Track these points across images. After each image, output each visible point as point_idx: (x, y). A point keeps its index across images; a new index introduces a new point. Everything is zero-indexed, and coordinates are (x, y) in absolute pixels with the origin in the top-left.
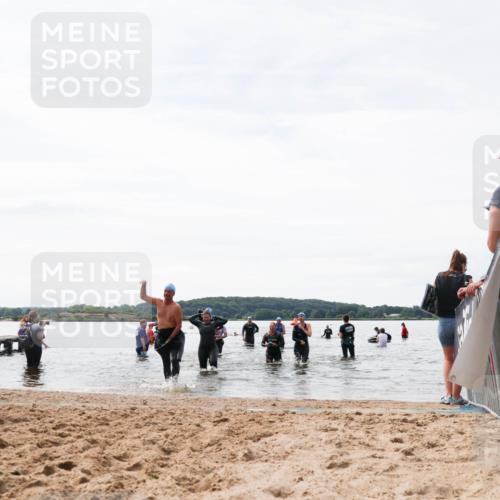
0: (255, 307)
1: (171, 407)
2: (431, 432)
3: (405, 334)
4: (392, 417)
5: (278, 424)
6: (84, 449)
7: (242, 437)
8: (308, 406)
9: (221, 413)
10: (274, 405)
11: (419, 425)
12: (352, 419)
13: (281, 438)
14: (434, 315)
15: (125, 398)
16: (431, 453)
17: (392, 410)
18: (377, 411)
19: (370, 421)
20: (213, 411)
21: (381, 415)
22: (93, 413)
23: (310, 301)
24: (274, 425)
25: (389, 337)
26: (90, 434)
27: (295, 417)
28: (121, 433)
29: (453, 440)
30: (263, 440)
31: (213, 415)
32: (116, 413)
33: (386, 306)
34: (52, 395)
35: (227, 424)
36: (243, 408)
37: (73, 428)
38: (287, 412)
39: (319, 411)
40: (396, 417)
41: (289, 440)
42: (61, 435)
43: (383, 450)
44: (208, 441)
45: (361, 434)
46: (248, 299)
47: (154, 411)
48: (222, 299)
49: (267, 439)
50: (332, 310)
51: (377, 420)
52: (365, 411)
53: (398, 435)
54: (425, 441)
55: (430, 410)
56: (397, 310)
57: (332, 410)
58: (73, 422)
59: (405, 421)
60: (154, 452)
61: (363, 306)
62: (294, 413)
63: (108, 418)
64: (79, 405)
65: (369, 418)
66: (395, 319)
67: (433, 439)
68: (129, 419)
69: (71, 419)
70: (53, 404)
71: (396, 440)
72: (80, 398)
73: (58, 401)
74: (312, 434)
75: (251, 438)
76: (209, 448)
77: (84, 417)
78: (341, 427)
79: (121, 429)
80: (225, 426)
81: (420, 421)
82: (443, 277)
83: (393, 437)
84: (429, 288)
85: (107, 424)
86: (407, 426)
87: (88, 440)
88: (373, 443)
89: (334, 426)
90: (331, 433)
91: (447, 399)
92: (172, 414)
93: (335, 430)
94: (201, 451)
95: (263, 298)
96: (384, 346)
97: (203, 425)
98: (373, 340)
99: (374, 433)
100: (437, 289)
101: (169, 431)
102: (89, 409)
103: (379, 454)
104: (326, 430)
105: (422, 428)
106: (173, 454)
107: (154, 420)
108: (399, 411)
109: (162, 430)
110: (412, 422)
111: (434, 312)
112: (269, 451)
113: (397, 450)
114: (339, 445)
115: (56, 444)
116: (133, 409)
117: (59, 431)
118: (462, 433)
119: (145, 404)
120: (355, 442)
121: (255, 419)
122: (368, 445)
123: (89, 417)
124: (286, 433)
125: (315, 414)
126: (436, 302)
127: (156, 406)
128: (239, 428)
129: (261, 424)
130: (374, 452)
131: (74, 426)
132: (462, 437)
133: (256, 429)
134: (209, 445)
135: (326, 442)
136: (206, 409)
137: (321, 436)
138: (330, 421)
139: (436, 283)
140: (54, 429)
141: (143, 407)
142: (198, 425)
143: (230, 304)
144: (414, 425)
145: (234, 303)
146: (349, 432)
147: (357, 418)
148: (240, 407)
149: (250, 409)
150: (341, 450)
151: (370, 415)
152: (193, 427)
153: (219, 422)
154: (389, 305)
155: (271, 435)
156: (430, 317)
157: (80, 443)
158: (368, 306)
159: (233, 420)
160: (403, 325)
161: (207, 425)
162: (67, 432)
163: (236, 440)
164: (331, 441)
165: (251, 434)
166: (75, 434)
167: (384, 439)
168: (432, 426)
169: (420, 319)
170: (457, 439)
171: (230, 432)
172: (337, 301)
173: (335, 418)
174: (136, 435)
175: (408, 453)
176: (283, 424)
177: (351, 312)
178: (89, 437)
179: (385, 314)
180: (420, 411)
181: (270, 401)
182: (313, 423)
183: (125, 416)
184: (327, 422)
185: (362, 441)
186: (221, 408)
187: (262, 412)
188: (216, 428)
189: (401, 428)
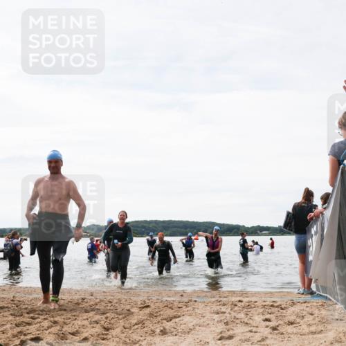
0: (169, 227)
1: (110, 297)
2: (290, 314)
3: (272, 246)
4: (264, 304)
5: (184, 309)
6: (48, 328)
7: (159, 318)
8: (206, 296)
9: (145, 302)
10: (182, 296)
11: (282, 309)
12: (236, 305)
13: (187, 319)
14: (292, 232)
15: (78, 291)
16: (290, 329)
17: (263, 299)
18: (254, 299)
19: (249, 306)
20: (139, 300)
21: (256, 302)
23: (206, 222)
24: (181, 310)
25: (261, 248)
26: (53, 317)
27: (196, 304)
28: (74, 316)
29: (306, 319)
30: (174, 320)
31: (139, 303)
32: (71, 302)
33: (259, 226)
34: (26, 289)
35: (149, 309)
36: (160, 298)
37: (41, 313)
38: (191, 301)
39: (213, 299)
40: (267, 303)
41: (191, 320)
42: (33, 318)
43: (257, 327)
44: (135, 321)
45: (242, 315)
46: (164, 222)
47: (98, 300)
48: (146, 222)
49: (177, 320)
51: (253, 306)
52: (245, 300)
53: (268, 316)
54: (287, 321)
55: (290, 298)
56: (267, 229)
57: (221, 299)
58: (41, 309)
59: (272, 306)
60: (98, 329)
61: (244, 226)
62: (196, 301)
63: (66, 305)
65: (247, 304)
66: (266, 235)
67: (292, 318)
68: (80, 306)
69: (39, 307)
70: (27, 296)
71: (267, 320)
73: (31, 294)
74: (208, 316)
75: (165, 319)
76: (136, 327)
78: (229, 310)
79: (75, 314)
80: (147, 311)
81: (283, 306)
82: (298, 206)
83: (264, 317)
84: (288, 213)
85: (65, 310)
86: (273, 310)
87: (51, 321)
88: (251, 321)
89: (223, 310)
90: (221, 315)
91: (301, 291)
92: (111, 302)
93: (224, 313)
94: (130, 328)
95: (175, 221)
96: (258, 254)
97: (132, 310)
99: (251, 315)
100: (293, 214)
101: (108, 315)
103: (255, 329)
104: (218, 313)
105: (284, 311)
106: (110, 331)
107: (98, 307)
108: (269, 299)
109: (104, 314)
110: (277, 307)
111: (292, 230)
112: (178, 328)
113: (267, 327)
114: (227, 323)
115: (29, 324)
116: (83, 299)
117: (32, 315)
118: (312, 314)
119: (92, 295)
120: (238, 321)
121: (169, 306)
122: (247, 323)
124: (190, 315)
125: (210, 302)
126: (293, 224)
127: (100, 297)
128: (157, 312)
129: (172, 309)
130: (251, 328)
131: (42, 311)
132: (312, 317)
133: (169, 312)
134: (136, 324)
135: (218, 321)
136: (134, 299)
137: (214, 318)
138: (221, 306)
139: (293, 210)
140: (28, 313)
141: (91, 297)
142: (129, 310)
143: (151, 225)
144: (279, 309)
145: (154, 224)
147: (239, 304)
148: (158, 297)
149: (165, 299)
150: (228, 327)
151: (249, 302)
152: (125, 312)
153: (143, 308)
154: (261, 225)
155: (179, 317)
156: (289, 234)
157: (46, 324)
158: (246, 226)
159: (153, 306)
160: (271, 239)
161: (135, 310)
162: (37, 316)
163: (155, 320)
164: (221, 321)
165: (164, 317)
166: (43, 317)
167: (258, 319)
168: (291, 309)
169: (282, 235)
170: (309, 319)
171: (151, 315)
172: (225, 223)
173: (224, 305)
174: (85, 317)
175: (274, 329)
176: (189, 309)
177: (235, 230)
178: (52, 319)
179: (259, 232)
180: (283, 299)
181: (179, 293)
182: (208, 308)
183: (78, 304)
184: (218, 308)
185: (242, 320)
186: (145, 298)
187: (173, 301)
188: (141, 312)
189: (270, 311)
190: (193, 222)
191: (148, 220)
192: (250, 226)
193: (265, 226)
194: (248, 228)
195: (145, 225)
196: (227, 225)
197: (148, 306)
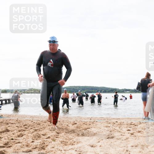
0: (85, 89)
1: (59, 120)
2: (139, 128)
4: (127, 123)
5: (92, 125)
6: (33, 132)
7: (81, 129)
8: (101, 120)
9: (75, 122)
10: (91, 119)
12: (115, 124)
13: (93, 129)
14: (140, 92)
15: (45, 117)
16: (139, 134)
17: (127, 121)
18: (122, 121)
20: (72, 121)
21: (124, 122)
22: (35, 121)
23: (102, 87)
25: (126, 99)
28: (44, 127)
30: (87, 130)
31: (72, 122)
32: (42, 121)
33: (125, 89)
34: (23, 116)
38: (95, 121)
39: (105, 121)
40: (128, 123)
41: (95, 130)
42: (26, 128)
43: (124, 133)
45: (117, 128)
46: (82, 87)
48: (75, 87)
49: (89, 130)
50: (109, 90)
51: (122, 124)
52: (119, 121)
53: (129, 129)
54: (137, 130)
55: (139, 121)
56: (129, 90)
57: (108, 121)
58: (29, 124)
59: (131, 124)
60: (54, 133)
61: (118, 89)
62: (97, 122)
63: (40, 123)
64: (31, 119)
65: (120, 123)
66: (128, 93)
67: (140, 130)
68: (46, 123)
69: (29, 123)
70: (23, 119)
71: (128, 130)
72: (31, 117)
73: (25, 118)
74: (103, 128)
76: (71, 132)
77: (33, 122)
78: (111, 126)
79: (44, 126)
80: (76, 125)
81: (136, 124)
82: (143, 80)
83: (127, 129)
84: (139, 83)
85: (40, 125)
86: (132, 126)
89: (109, 126)
90: (108, 128)
91: (144, 118)
92: (60, 122)
93: (110, 127)
94: (68, 133)
95: (87, 86)
96: (124, 101)
98: (121, 99)
99: (121, 128)
100: (141, 84)
101: (59, 127)
102: (34, 120)
103: (123, 134)
104: (107, 127)
105: (136, 127)
106: (60, 134)
108: (129, 121)
110: (133, 124)
111: (140, 91)
112: (89, 133)
113: (129, 133)
114: (111, 131)
115: (24, 131)
116: (47, 120)
117: (25, 127)
120: (116, 131)
121: (85, 123)
122: (120, 132)
123: (34, 123)
124: (95, 128)
125: (103, 122)
126: (141, 88)
128: (80, 126)
129: (87, 125)
130: (122, 134)
131: (30, 125)
133: (85, 126)
134: (71, 131)
135: (107, 130)
136: (70, 120)
137: (105, 129)
138: (108, 124)
139: (141, 82)
140: (24, 126)
142: (67, 125)
143: (77, 88)
144: (134, 126)
145: (79, 88)
146: (114, 127)
147: (116, 123)
148: (80, 120)
149: (83, 121)
150: (111, 133)
151: (120, 122)
152: (66, 126)
153: (74, 124)
154: (126, 89)
155: (90, 128)
156: (139, 92)
157: (32, 131)
158: (119, 89)
159: (78, 124)
160: (131, 95)
161: (70, 125)
162: (28, 127)
163: (79, 130)
165: (83, 128)
166: (30, 128)
167: (125, 130)
168: (139, 126)
169: (136, 93)
171: (77, 127)
173: (110, 123)
174: (48, 128)
175: (132, 134)
176: (94, 125)
177: (114, 91)
178: (34, 129)
179: (125, 91)
180: (135, 121)
181: (89, 118)
182: (102, 125)
183: (45, 122)
184: (107, 125)
185: (118, 130)
186: (74, 120)
187: (87, 121)
188: (73, 126)
189: (130, 126)
190: (96, 87)
191: (76, 86)
192: (121, 89)
193: (128, 89)
194: (120, 90)
195: (74, 88)
196: (111, 88)
197: (76, 124)
